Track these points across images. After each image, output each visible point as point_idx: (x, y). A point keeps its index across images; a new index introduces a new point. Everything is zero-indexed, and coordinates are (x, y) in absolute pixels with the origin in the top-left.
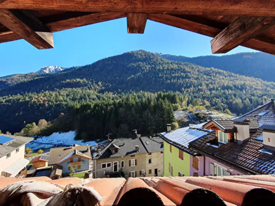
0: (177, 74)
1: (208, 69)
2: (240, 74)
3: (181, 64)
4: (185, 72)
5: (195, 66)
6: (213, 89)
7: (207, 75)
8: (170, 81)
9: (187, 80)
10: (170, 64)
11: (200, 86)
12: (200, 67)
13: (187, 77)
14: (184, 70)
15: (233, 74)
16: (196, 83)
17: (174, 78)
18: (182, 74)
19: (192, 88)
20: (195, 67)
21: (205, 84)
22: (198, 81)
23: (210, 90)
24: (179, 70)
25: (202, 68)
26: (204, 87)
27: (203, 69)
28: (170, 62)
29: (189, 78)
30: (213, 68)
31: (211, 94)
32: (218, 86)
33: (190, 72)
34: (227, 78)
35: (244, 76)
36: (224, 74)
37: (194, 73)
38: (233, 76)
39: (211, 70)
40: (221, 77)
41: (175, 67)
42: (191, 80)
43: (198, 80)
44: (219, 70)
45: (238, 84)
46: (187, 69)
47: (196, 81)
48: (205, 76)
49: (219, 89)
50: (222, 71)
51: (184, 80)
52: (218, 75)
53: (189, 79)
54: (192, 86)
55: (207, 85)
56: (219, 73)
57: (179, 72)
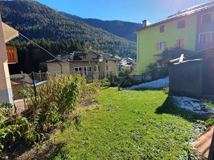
0: (75, 30)
1: (97, 29)
2: (116, 35)
3: (77, 22)
4: (81, 29)
5: (88, 25)
6: (102, 43)
7: (97, 33)
8: (70, 35)
9: (84, 35)
10: (68, 20)
11: (94, 41)
12: (92, 27)
13: (83, 33)
14: (80, 27)
15: (113, 34)
16: (90, 38)
17: (73, 32)
18: (79, 30)
19: (88, 42)
20: (88, 26)
21: (97, 39)
22: (91, 37)
23: (101, 44)
26: (96, 42)
27: (94, 29)
28: (67, 18)
29: (85, 34)
30: (100, 29)
31: (102, 46)
32: (105, 42)
33: (85, 30)
34: (109, 37)
35: (118, 37)
36: (107, 35)
37: (88, 31)
38: (113, 36)
39: (99, 30)
40: (106, 36)
41: (72, 23)
42: (87, 36)
43: (92, 36)
44: (104, 31)
45: (117, 41)
46: (83, 27)
47: (90, 37)
48: (96, 34)
49: (106, 44)
50: (106, 32)
51: (81, 35)
52: (104, 34)
53: (85, 35)
54: (88, 41)
55: (98, 40)
56: (105, 33)
57: (76, 28)
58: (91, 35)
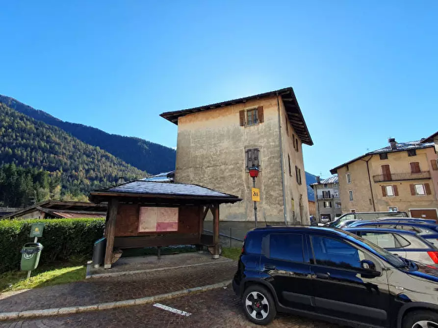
0: (32, 142)
1: (91, 147)
2: (132, 165)
3: (42, 126)
4: (47, 142)
5: (70, 136)
6: (96, 178)
7: (88, 156)
8: (13, 152)
9: (52, 156)
10: (18, 119)
11: (75, 171)
12: (78, 141)
13: (52, 151)
14: (48, 137)
15: (124, 163)
16: (69, 164)
17: (25, 147)
18: (43, 144)
19: (60, 171)
20: (69, 138)
21: (84, 168)
22: (71, 163)
23: (91, 179)
24: (38, 136)
25: (82, 143)
26: (82, 174)
27: (82, 145)
28: (17, 113)
29: (56, 153)
30: (98, 148)
31: (92, 185)
32: (102, 175)
33: (59, 144)
34: (116, 167)
35: (136, 169)
36: (112, 161)
37: (68, 148)
38: (123, 166)
39: (95, 150)
40: (108, 164)
41: (28, 127)
42: (61, 158)
43: (73, 161)
44: (107, 153)
45: (130, 178)
46: (54, 138)
47: (69, 162)
48: (85, 157)
49: (105, 180)
50: (110, 155)
51: (46, 155)
52: (104, 159)
53: (56, 156)
54: (61, 169)
55: (87, 171)
56: (107, 158)
57: (37, 139)
58: (71, 157)
